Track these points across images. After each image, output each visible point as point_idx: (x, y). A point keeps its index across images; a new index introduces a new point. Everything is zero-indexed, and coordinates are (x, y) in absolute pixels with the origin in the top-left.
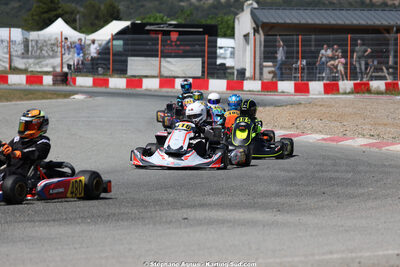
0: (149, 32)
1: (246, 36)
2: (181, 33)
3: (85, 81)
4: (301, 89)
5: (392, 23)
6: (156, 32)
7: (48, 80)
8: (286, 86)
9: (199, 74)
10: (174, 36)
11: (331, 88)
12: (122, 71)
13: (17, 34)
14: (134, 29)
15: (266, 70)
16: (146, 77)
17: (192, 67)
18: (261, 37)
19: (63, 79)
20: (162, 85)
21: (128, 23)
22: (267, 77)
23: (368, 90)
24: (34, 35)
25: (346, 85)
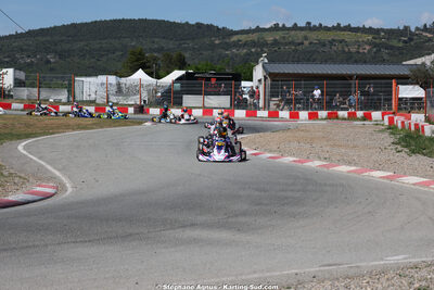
0: (197, 78)
1: (260, 81)
2: (218, 79)
3: (155, 111)
4: (294, 116)
5: (354, 72)
6: (202, 78)
7: (131, 110)
8: (284, 114)
9: (228, 106)
10: (213, 81)
11: (313, 116)
12: (179, 103)
13: (112, 79)
14: (187, 77)
15: (272, 103)
16: (195, 108)
17: (225, 101)
18: (269, 81)
19: (140, 109)
20: (204, 113)
21: (183, 72)
22: (273, 107)
23: (337, 117)
24: (123, 80)
25: (323, 114)
